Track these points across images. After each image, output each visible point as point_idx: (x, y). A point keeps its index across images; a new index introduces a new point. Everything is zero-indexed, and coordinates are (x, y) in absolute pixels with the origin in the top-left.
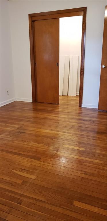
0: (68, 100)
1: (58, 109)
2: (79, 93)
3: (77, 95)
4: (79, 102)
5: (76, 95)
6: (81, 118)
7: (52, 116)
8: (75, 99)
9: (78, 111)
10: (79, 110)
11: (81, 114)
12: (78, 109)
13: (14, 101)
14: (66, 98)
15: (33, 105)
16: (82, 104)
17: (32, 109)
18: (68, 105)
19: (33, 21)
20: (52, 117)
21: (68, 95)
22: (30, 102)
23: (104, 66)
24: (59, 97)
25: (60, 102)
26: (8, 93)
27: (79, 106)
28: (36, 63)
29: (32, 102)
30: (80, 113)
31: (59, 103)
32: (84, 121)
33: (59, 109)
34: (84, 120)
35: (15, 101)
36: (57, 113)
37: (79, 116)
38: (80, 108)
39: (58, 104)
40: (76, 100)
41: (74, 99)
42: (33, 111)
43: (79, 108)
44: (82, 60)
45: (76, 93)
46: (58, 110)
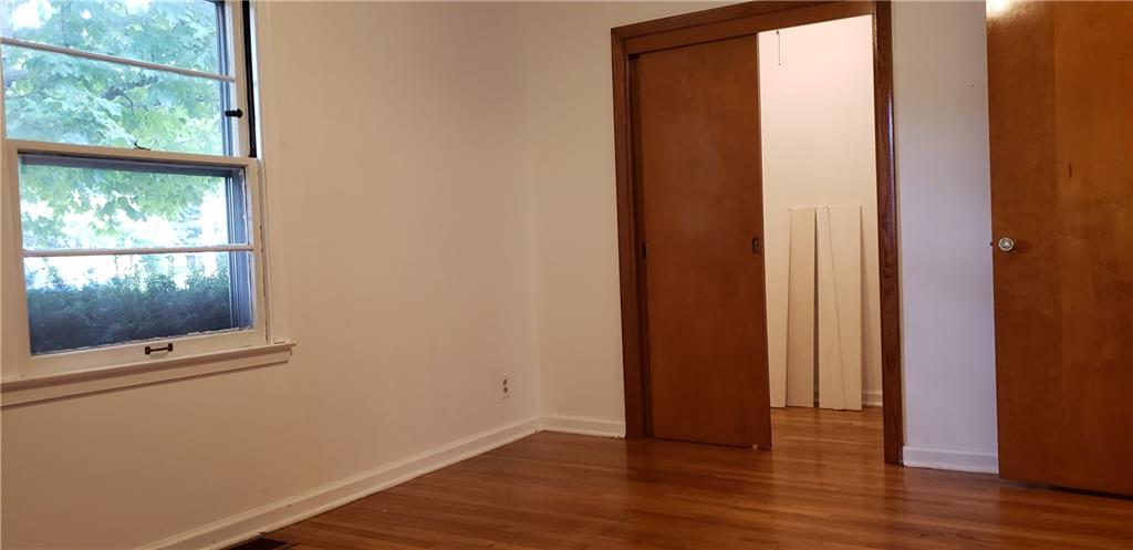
0: (818, 431)
1: (771, 472)
2: (881, 393)
3: (870, 403)
4: (882, 438)
5: (864, 407)
6: (900, 519)
7: (737, 508)
8: (860, 423)
9: (881, 486)
10: (888, 481)
11: (901, 502)
12: (883, 475)
13: (533, 431)
14: (809, 419)
15: (629, 451)
16: (905, 449)
17: (625, 471)
18: (818, 453)
19: (634, 57)
20: (738, 512)
21: (816, 404)
22: (616, 435)
23: (1006, 244)
24: (772, 417)
25: (778, 440)
26: (506, 390)
27: (887, 461)
28: (644, 246)
29: (623, 436)
30: (894, 497)
31: (773, 443)
32: (923, 535)
33: (774, 475)
34: (925, 534)
35: (536, 433)
36: (765, 493)
37: (892, 510)
38: (893, 468)
39: (766, 447)
40: (864, 429)
41: (855, 423)
42: (631, 478)
43: (886, 472)
44: (885, 217)
45: (865, 397)
46: (770, 478)
